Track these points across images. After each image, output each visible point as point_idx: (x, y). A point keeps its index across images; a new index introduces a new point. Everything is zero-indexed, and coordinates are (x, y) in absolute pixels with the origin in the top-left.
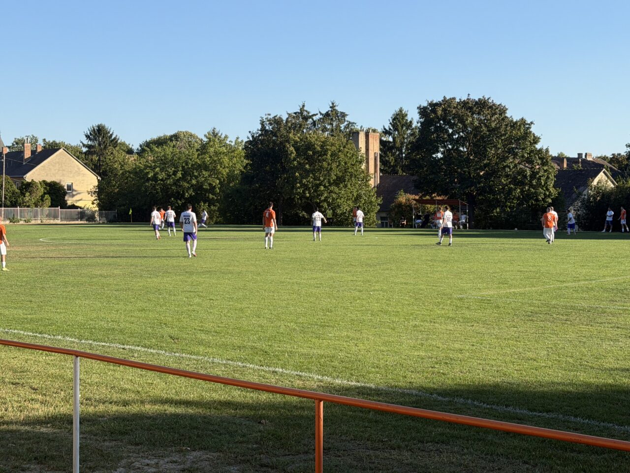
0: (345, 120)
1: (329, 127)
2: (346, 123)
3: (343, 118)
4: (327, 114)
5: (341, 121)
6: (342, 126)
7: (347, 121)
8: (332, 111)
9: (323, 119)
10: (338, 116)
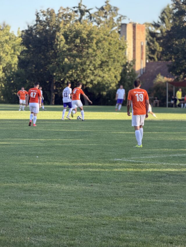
0: (117, 13)
1: (103, 19)
2: (119, 16)
3: (115, 12)
4: (102, 9)
5: (114, 15)
6: (115, 19)
7: (120, 15)
8: (106, 6)
9: (98, 13)
10: (111, 10)
